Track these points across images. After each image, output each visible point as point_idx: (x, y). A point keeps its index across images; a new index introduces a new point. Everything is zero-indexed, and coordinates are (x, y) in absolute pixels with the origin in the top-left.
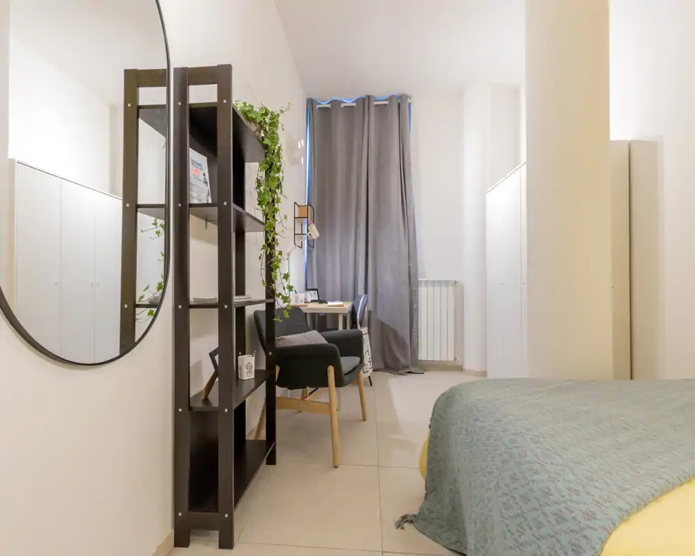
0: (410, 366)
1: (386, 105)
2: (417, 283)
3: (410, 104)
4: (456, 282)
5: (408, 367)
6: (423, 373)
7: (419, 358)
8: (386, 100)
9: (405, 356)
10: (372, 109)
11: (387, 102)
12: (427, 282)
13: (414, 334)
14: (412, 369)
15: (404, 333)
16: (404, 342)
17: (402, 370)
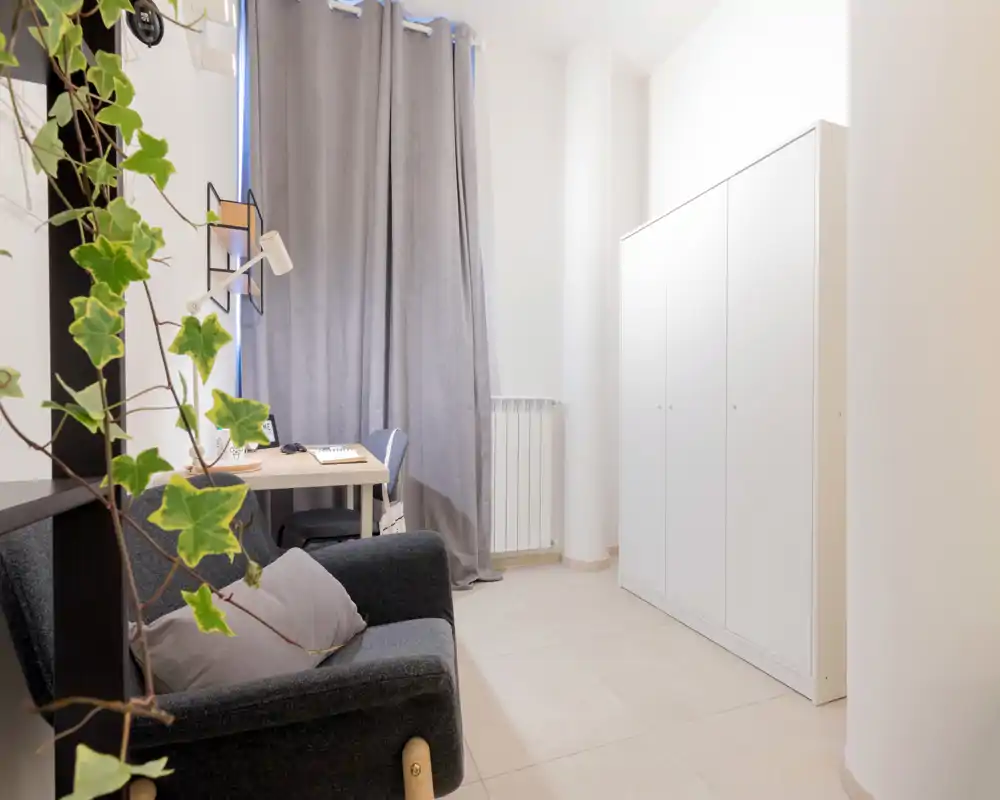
0: (478, 570)
1: (425, 34)
2: (490, 405)
3: (473, 48)
4: (553, 403)
5: (475, 572)
6: (501, 579)
7: (492, 551)
8: (427, 25)
9: (469, 550)
10: (400, 35)
11: (427, 30)
12: (506, 402)
13: (484, 504)
14: (481, 575)
15: (466, 504)
16: (465, 520)
17: (462, 578)
